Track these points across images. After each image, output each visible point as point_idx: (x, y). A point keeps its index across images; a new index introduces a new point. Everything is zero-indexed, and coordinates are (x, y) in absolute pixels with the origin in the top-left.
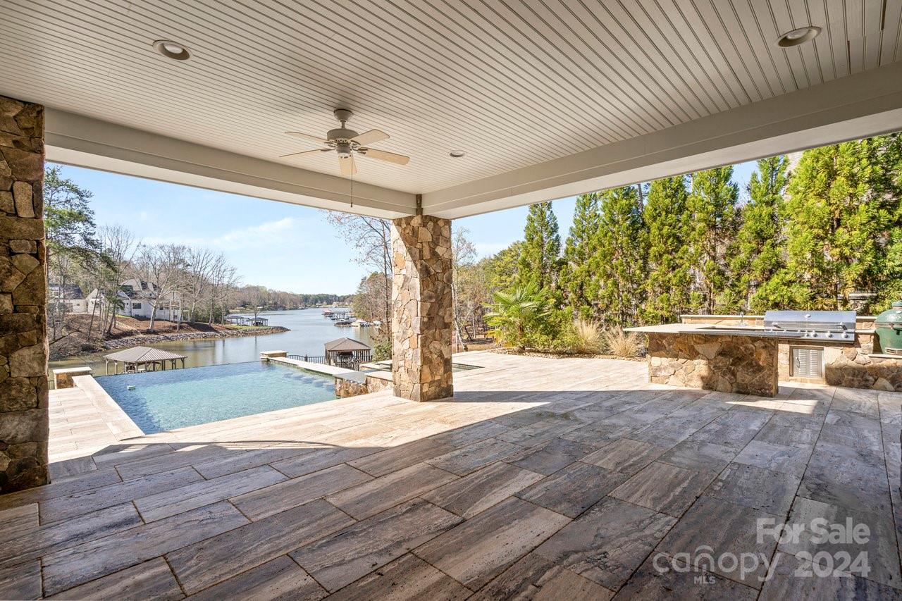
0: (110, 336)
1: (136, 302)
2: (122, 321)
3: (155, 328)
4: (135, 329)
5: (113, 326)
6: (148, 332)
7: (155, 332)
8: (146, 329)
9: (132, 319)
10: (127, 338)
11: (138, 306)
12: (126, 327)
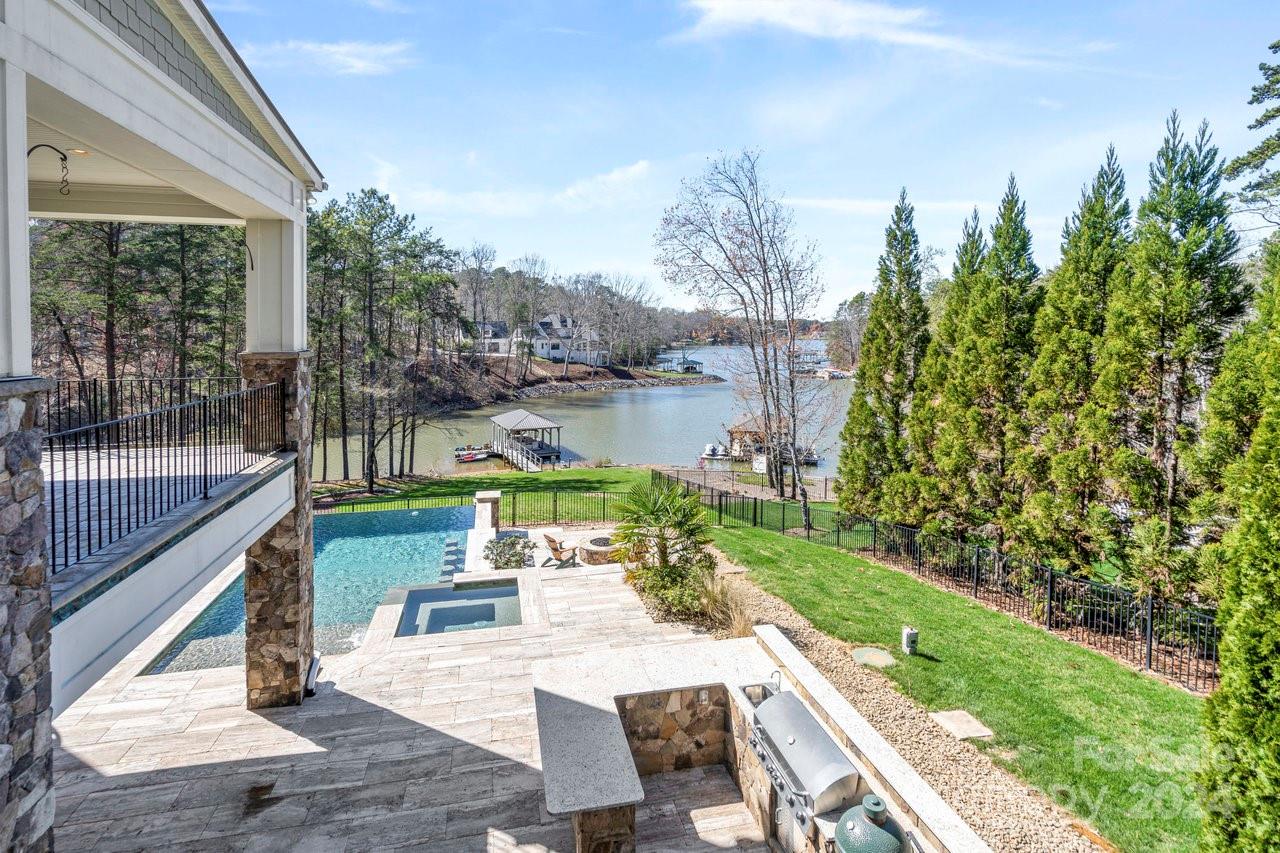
0: (526, 383)
1: (555, 341)
2: (539, 364)
3: (570, 374)
4: (549, 375)
5: (528, 372)
6: (561, 379)
7: (569, 380)
8: (559, 374)
9: (548, 362)
10: (541, 386)
11: (555, 347)
12: (541, 372)
